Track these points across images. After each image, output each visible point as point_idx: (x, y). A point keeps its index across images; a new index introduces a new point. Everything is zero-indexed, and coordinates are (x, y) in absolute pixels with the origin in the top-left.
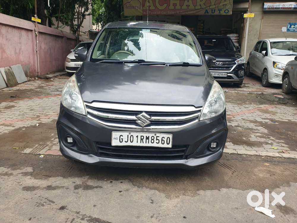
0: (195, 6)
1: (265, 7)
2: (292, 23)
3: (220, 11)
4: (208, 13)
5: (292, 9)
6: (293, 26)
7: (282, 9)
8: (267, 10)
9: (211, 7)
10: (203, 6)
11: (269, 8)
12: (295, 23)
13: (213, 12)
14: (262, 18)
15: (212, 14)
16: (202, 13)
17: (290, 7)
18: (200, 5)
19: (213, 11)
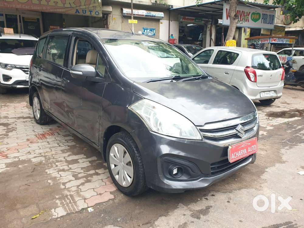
0: (64, 4)
1: (124, 12)
2: (145, 28)
3: (91, 12)
4: (79, 13)
5: (144, 16)
6: (146, 31)
7: (137, 16)
8: (126, 15)
9: (81, 7)
10: (73, 5)
11: (127, 14)
12: (147, 28)
13: (84, 13)
14: (122, 22)
15: (84, 15)
16: (73, 12)
17: (143, 14)
18: (70, 4)
19: (84, 11)
